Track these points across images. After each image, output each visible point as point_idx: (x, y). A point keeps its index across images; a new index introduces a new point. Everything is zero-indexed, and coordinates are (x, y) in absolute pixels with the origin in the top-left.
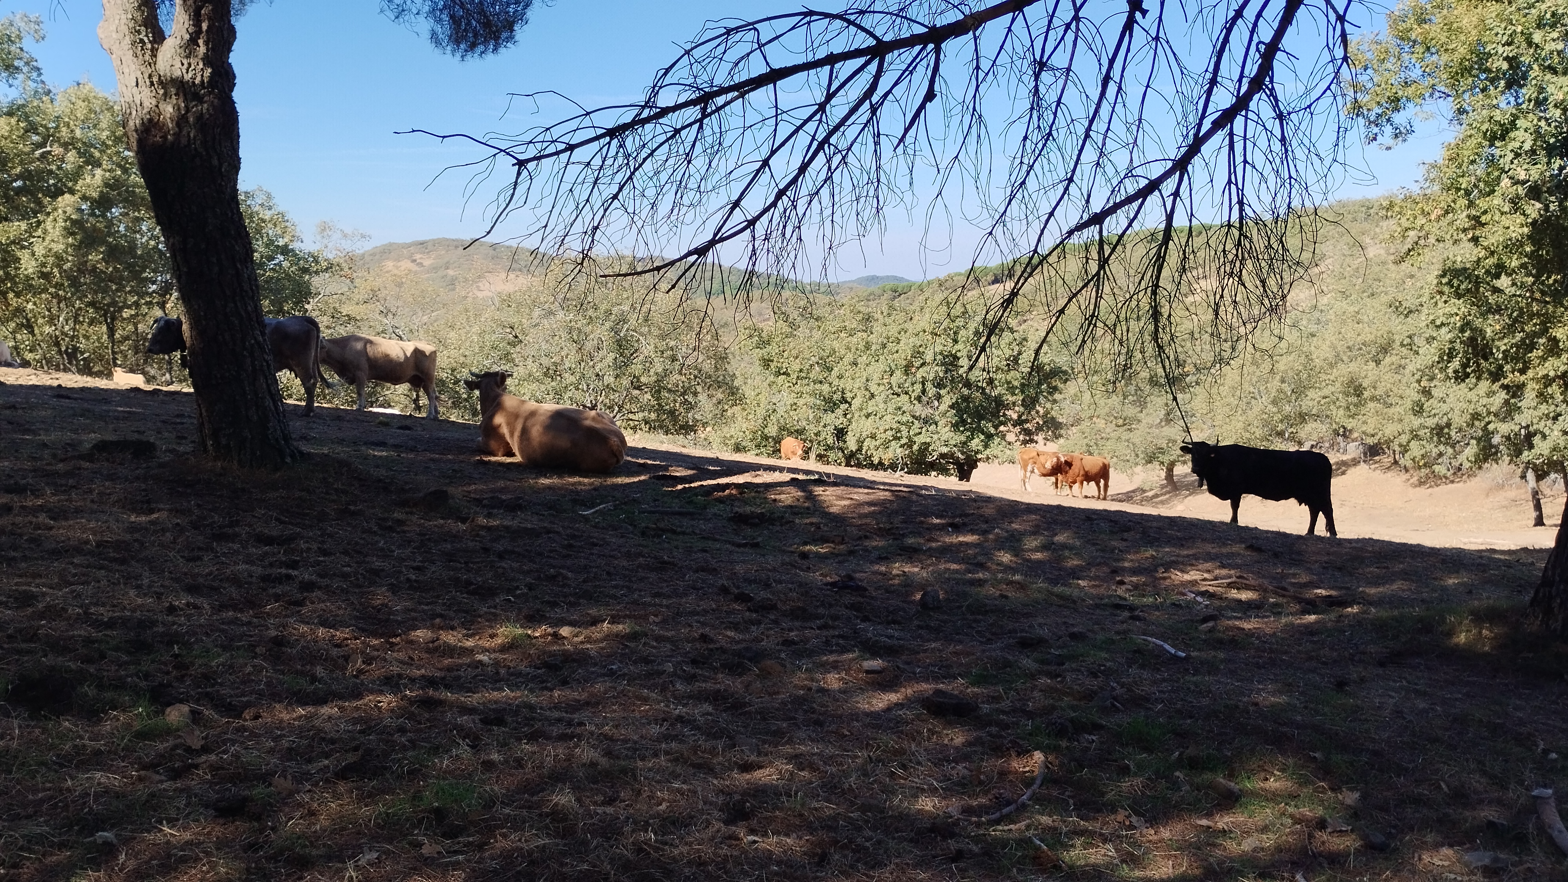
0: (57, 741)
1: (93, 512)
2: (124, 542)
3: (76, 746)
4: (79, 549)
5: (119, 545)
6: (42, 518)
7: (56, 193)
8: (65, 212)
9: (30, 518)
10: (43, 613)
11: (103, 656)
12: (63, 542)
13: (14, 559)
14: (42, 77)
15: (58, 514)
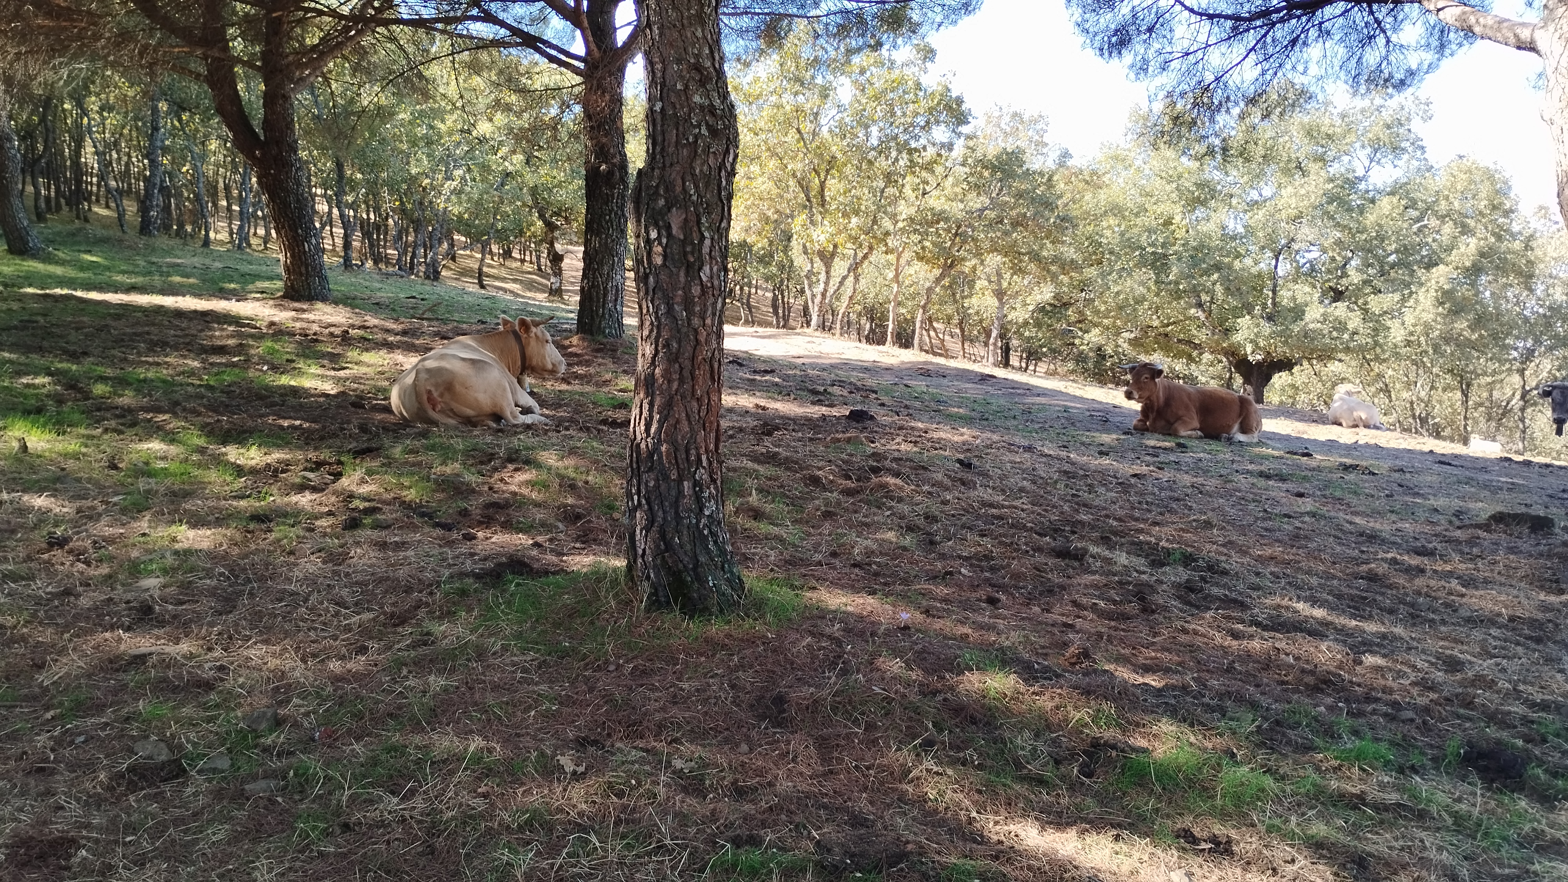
0: (1516, 820)
1: (1504, 585)
2: (1537, 620)
3: (1534, 830)
4: (1491, 621)
5: (1533, 623)
6: (1454, 584)
7: (1430, 265)
8: (1438, 282)
9: (1443, 583)
10: (1473, 681)
11: (1544, 741)
12: (1476, 611)
13: (1432, 621)
14: (1426, 155)
15: (1469, 582)
